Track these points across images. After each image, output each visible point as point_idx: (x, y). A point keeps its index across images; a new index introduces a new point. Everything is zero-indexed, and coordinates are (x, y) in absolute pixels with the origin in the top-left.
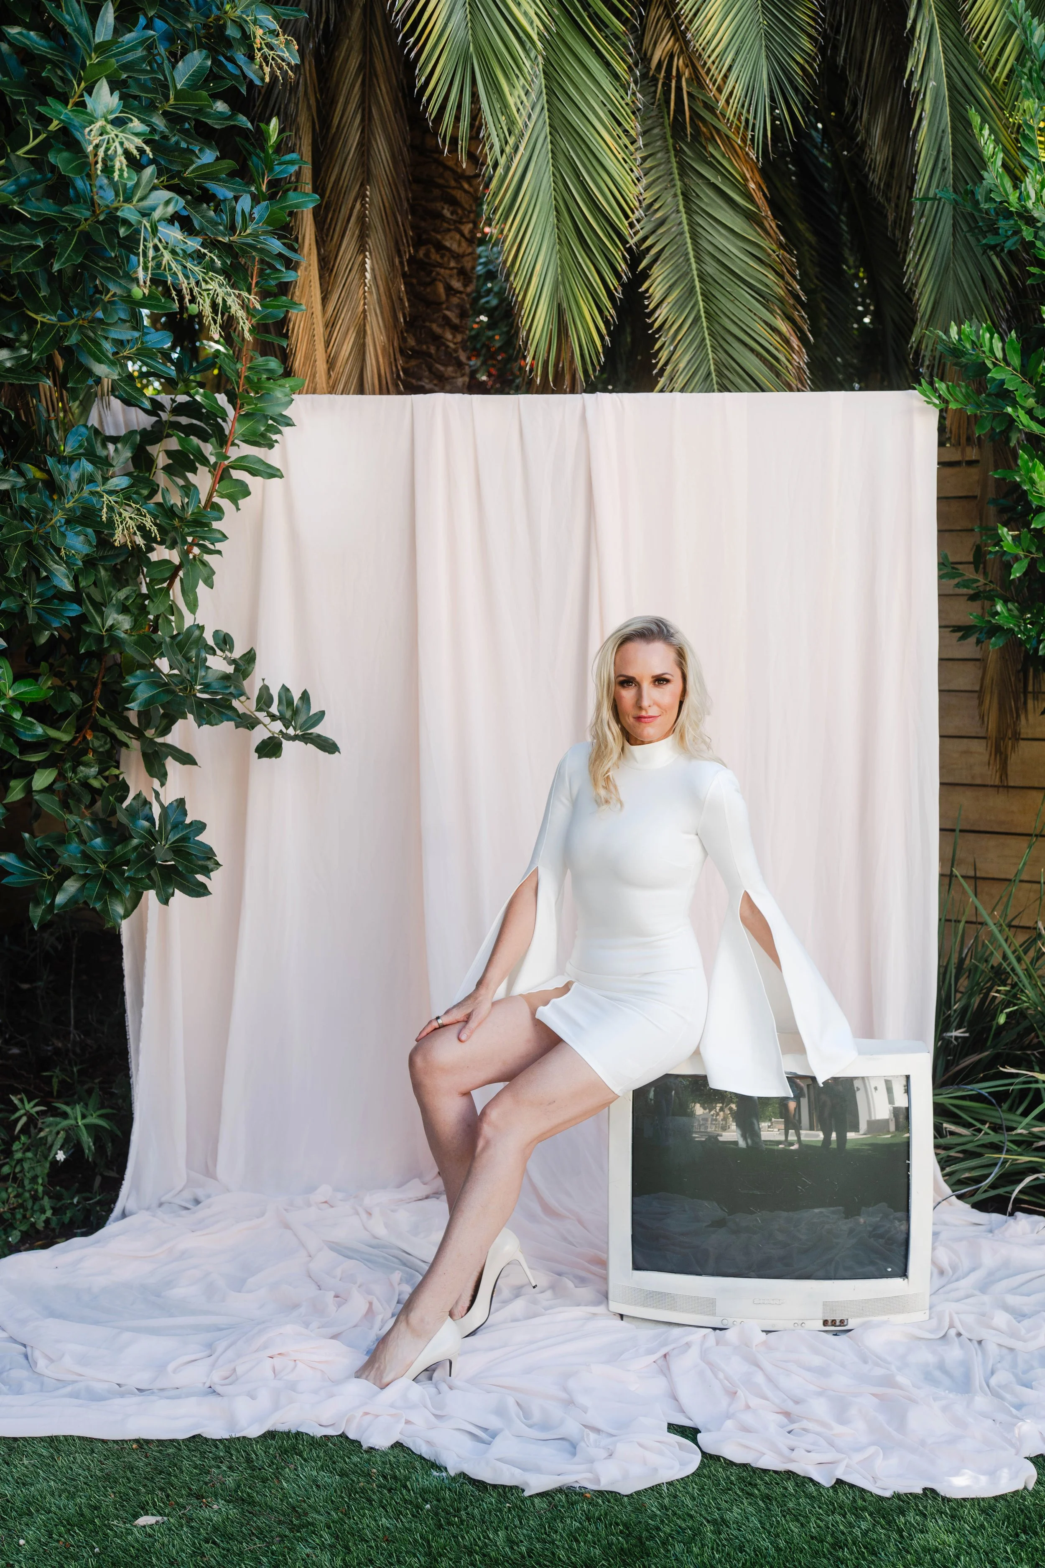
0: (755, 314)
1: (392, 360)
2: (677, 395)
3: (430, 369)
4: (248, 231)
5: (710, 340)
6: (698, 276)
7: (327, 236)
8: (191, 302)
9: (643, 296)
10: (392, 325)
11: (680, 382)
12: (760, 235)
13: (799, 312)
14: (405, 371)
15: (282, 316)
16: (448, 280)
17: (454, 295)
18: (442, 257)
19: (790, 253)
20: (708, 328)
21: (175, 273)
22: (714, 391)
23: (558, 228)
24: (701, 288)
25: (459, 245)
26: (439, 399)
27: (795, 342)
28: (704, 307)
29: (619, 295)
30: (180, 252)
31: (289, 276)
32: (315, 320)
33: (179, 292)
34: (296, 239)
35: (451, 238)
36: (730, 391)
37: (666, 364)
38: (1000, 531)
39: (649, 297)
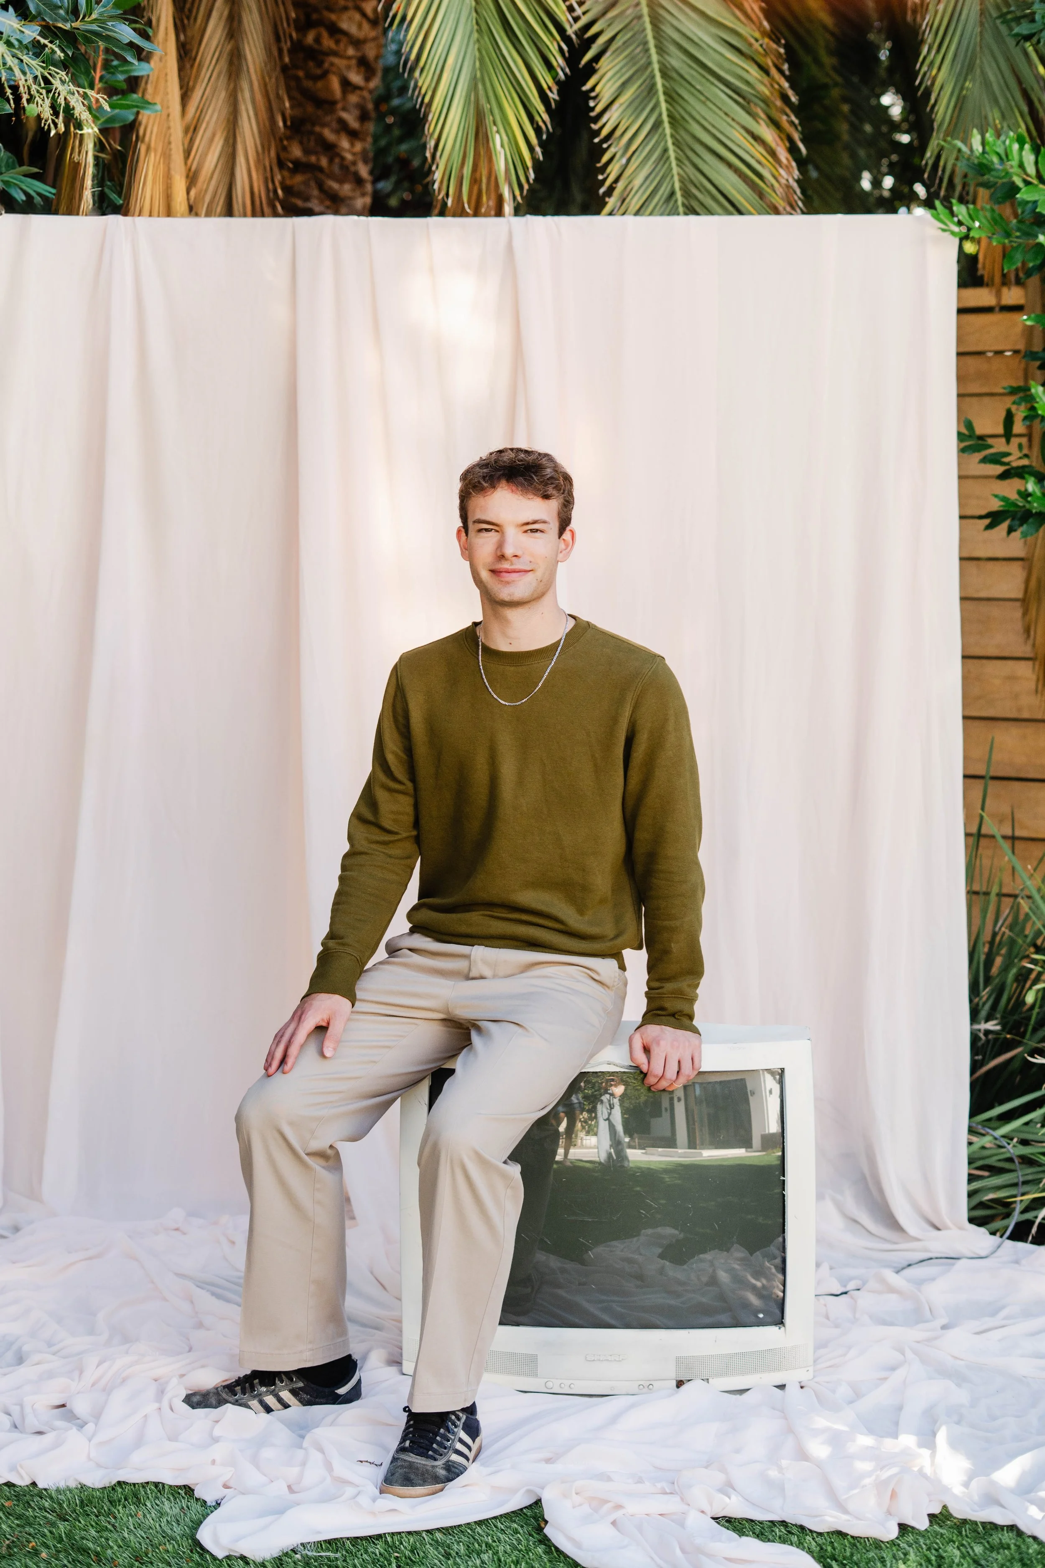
0: (733, 120)
1: (269, 175)
2: (629, 219)
3: (321, 186)
4: (94, 16)
5: (675, 151)
6: (661, 71)
7: (188, 18)
8: (28, 101)
9: (586, 96)
10: (268, 133)
11: (635, 202)
12: (739, 19)
13: (787, 115)
14: (285, 188)
15: (132, 118)
16: (345, 73)
17: (353, 92)
18: (337, 42)
19: (778, 42)
20: (672, 136)
21: (10, 69)
22: (678, 214)
23: (476, 12)
24: (664, 86)
25: (360, 26)
26: (327, 223)
27: (783, 155)
28: (668, 110)
29: (553, 96)
30: (16, 43)
31: (140, 69)
32: (172, 124)
33: (15, 88)
34: (149, 23)
35: (350, 18)
36: (697, 214)
37: (616, 181)
38: (1033, 391)
39: (595, 98)
